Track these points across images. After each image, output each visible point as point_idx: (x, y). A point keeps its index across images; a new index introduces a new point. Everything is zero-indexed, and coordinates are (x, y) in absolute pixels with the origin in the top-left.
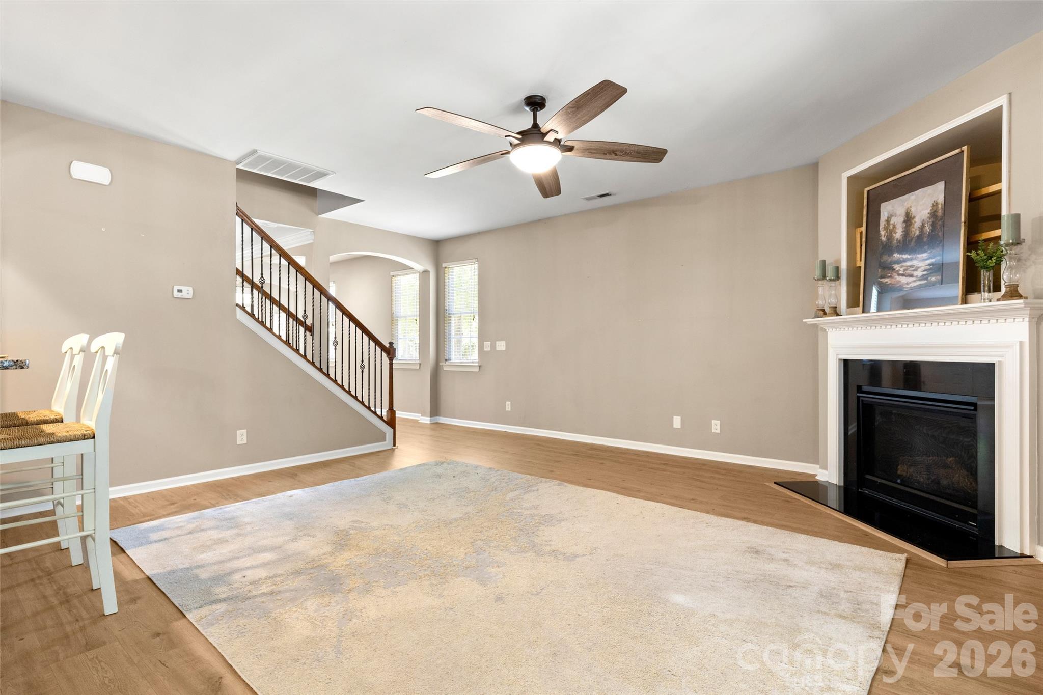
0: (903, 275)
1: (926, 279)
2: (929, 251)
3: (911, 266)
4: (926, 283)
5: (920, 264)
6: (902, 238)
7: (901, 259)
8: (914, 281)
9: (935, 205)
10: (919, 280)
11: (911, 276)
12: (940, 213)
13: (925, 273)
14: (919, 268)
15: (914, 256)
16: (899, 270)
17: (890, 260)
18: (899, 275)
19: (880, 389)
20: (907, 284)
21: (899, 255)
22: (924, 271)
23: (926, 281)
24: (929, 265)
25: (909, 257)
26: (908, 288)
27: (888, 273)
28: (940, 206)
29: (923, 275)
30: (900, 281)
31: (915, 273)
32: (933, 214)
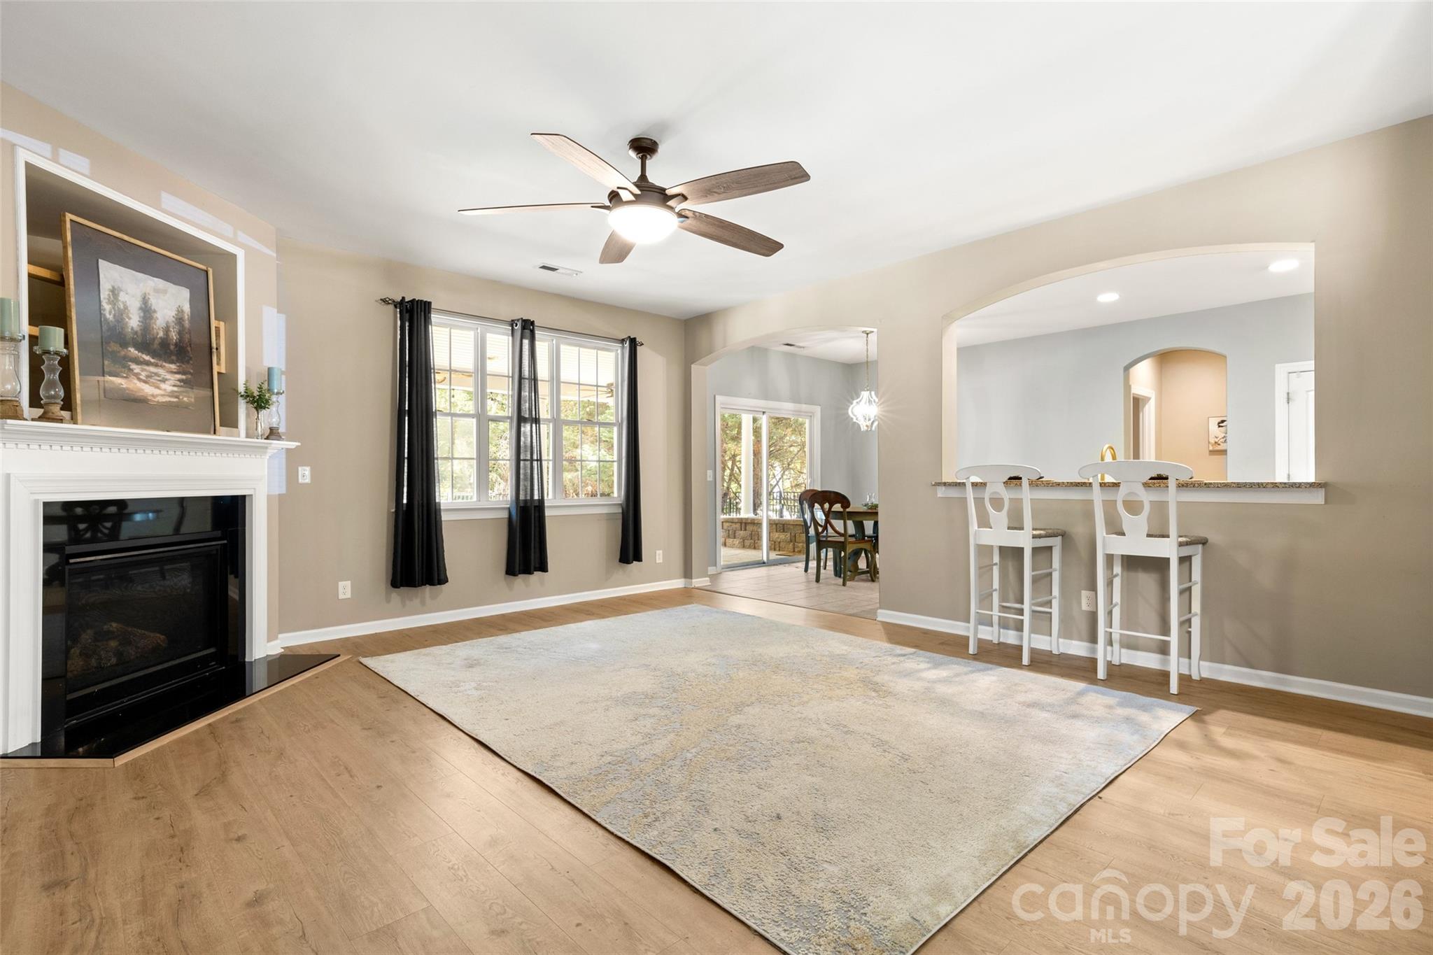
0: (145, 382)
1: (177, 397)
2: (178, 364)
3: (156, 374)
4: (177, 402)
5: (168, 376)
6: (141, 330)
7: (142, 360)
8: (162, 395)
9: (180, 311)
10: (170, 396)
11: (158, 388)
12: (187, 324)
13: (175, 389)
14: (167, 380)
15: (160, 363)
16: (139, 374)
17: (123, 353)
18: (140, 380)
19: (118, 543)
20: (153, 396)
21: (137, 352)
22: (174, 386)
23: (175, 400)
24: (179, 380)
25: (152, 360)
26: (155, 401)
27: (122, 372)
28: (186, 317)
29: (173, 392)
30: (143, 390)
31: (163, 386)
32: (179, 320)
